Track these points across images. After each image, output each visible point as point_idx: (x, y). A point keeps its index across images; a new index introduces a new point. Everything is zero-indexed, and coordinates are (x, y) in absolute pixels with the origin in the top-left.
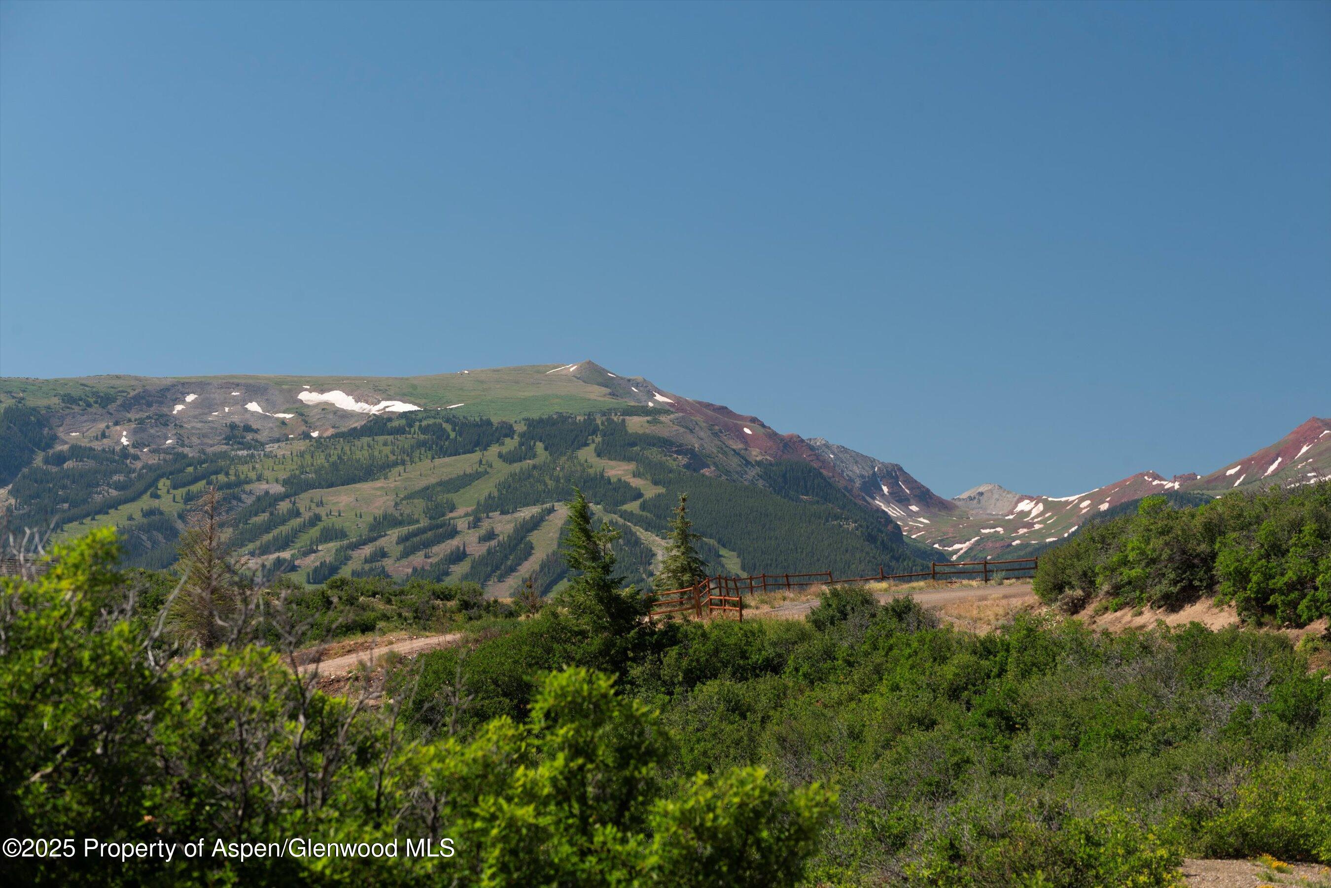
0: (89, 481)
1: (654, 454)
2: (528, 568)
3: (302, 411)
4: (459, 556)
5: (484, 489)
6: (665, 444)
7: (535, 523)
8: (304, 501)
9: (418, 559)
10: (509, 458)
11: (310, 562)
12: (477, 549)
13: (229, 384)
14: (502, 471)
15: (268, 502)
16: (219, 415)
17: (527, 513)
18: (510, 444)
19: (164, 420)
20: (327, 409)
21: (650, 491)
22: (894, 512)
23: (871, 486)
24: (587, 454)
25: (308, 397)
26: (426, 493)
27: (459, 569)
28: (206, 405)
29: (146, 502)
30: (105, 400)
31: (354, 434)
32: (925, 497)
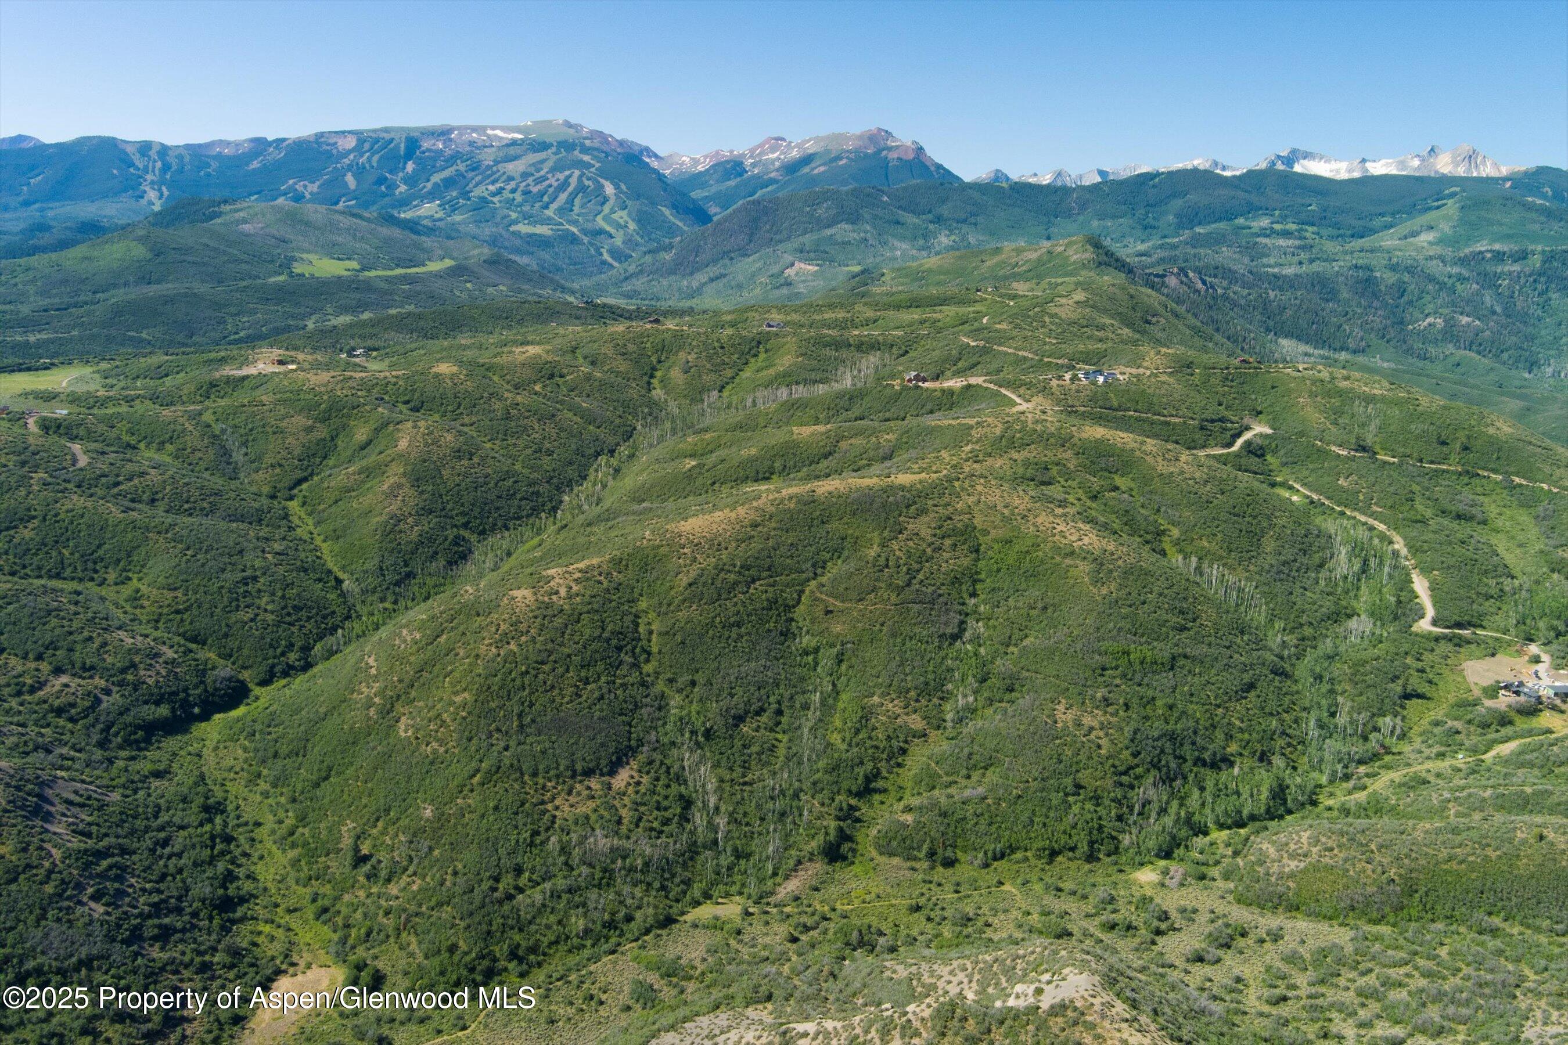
0: (434, 159)
1: (595, 153)
2: (570, 189)
3: (488, 136)
4: (550, 186)
5: (550, 164)
6: (597, 149)
7: (570, 176)
8: (500, 166)
9: (539, 187)
10: (555, 154)
11: (509, 187)
12: (555, 184)
13: (466, 128)
14: (554, 158)
15: (489, 167)
16: (465, 138)
17: (567, 173)
18: (554, 149)
19: (451, 140)
20: (496, 136)
21: (598, 165)
22: (647, 160)
23: (641, 152)
24: (576, 153)
25: (490, 132)
26: (533, 164)
27: (551, 190)
28: (461, 135)
29: (455, 167)
30: (433, 134)
31: (508, 145)
32: (656, 156)
